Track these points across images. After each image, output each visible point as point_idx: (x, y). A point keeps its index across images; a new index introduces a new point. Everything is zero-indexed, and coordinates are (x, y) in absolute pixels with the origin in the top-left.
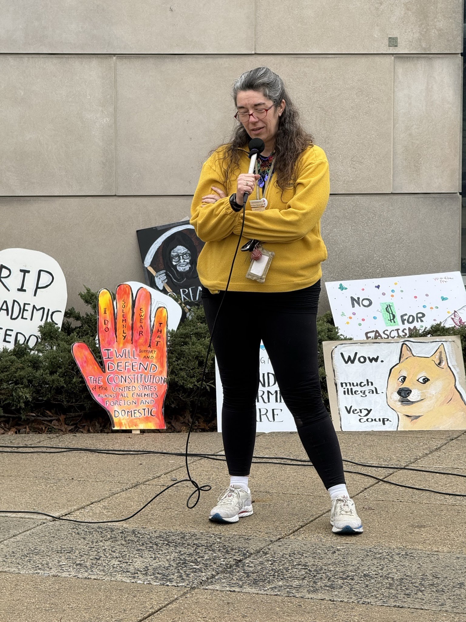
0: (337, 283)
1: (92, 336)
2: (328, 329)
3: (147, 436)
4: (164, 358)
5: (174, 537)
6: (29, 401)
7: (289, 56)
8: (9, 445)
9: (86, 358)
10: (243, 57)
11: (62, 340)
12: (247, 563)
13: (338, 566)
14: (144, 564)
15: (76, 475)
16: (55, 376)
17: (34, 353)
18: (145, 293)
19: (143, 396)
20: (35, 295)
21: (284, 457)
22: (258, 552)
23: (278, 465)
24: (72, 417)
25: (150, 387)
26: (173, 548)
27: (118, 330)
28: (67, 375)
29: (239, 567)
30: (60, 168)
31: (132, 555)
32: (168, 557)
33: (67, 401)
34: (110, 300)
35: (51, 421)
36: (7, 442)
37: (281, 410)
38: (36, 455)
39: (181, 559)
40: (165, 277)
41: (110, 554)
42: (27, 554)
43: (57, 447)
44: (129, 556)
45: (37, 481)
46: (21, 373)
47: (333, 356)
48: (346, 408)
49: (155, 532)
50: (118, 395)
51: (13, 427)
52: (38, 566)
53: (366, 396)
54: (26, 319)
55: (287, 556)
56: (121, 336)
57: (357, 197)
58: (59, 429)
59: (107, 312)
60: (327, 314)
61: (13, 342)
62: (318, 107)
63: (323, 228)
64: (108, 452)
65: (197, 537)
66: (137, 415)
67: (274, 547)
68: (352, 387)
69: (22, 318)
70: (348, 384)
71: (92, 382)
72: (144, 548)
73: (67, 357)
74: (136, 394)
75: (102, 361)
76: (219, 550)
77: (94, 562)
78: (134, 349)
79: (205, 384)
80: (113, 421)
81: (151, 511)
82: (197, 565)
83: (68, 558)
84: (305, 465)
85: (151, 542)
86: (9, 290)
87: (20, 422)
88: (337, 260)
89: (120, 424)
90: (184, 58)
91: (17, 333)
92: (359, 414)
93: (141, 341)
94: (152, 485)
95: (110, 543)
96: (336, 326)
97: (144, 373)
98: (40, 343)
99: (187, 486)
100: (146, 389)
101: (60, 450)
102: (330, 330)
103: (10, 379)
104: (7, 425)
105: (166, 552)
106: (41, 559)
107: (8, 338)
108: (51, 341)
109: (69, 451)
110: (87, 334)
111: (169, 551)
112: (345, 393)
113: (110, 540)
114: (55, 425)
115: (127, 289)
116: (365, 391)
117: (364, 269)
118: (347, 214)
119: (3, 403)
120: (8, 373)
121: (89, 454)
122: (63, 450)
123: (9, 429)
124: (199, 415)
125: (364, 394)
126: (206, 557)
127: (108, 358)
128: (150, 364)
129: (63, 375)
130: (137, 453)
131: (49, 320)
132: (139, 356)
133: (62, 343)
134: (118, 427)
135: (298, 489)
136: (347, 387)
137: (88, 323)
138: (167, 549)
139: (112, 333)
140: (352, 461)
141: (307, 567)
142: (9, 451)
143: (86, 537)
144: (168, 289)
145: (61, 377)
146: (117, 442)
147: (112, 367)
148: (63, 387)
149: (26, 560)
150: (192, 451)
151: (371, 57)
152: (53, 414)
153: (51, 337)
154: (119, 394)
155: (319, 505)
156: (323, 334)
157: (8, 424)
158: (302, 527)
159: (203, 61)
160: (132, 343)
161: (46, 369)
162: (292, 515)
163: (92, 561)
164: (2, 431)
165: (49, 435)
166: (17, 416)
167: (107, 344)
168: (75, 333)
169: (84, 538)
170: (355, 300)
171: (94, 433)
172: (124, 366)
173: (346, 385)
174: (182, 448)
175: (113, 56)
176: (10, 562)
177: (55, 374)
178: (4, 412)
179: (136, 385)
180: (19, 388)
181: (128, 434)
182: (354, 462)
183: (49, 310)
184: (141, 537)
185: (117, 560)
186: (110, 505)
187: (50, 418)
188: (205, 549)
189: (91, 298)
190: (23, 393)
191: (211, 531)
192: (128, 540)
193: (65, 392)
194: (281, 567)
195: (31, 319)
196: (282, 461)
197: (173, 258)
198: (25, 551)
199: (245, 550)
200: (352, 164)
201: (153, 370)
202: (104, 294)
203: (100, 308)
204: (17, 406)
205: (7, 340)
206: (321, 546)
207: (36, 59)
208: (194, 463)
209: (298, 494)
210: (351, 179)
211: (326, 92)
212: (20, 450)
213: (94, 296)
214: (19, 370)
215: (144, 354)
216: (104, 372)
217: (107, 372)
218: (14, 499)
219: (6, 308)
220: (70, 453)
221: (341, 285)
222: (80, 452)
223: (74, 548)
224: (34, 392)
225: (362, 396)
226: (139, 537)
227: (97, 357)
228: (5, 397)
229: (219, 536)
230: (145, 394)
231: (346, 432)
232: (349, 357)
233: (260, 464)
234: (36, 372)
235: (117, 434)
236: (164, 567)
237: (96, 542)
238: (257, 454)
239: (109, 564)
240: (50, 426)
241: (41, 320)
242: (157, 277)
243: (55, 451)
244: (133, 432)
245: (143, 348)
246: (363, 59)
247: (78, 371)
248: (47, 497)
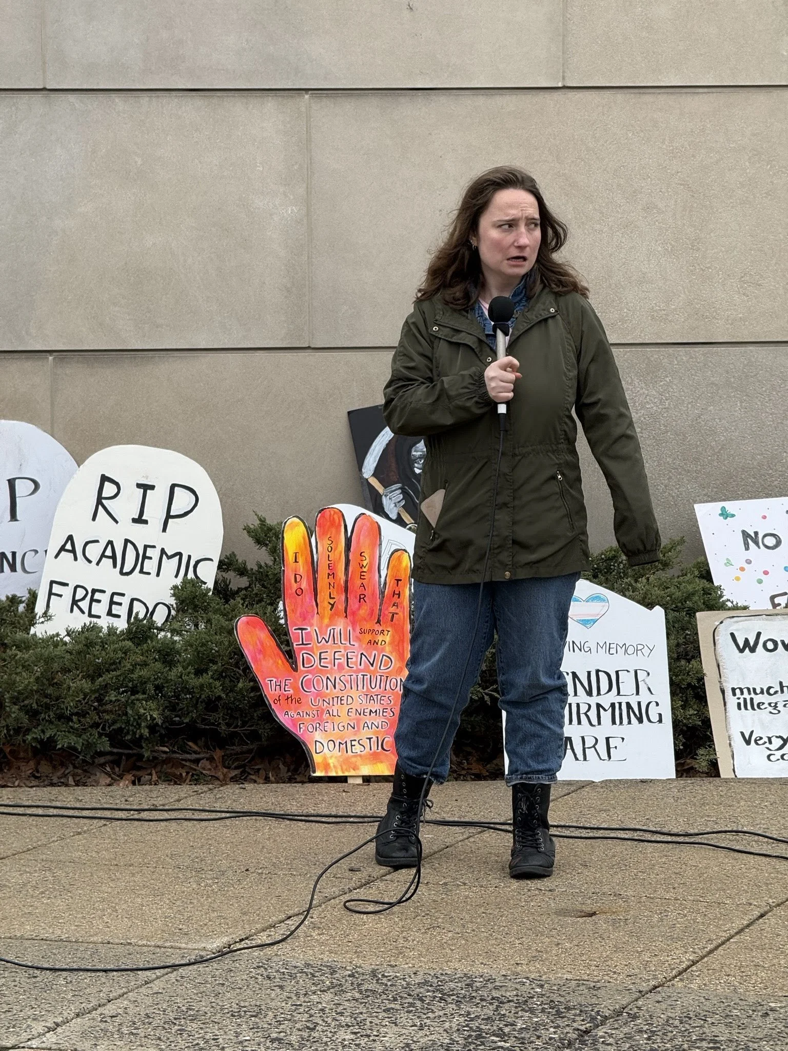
0: (717, 506)
1: (271, 604)
2: (703, 590)
3: (376, 789)
4: (405, 645)
5: (452, 985)
6: (157, 724)
7: (626, 91)
8: (122, 806)
9: (262, 643)
10: (541, 94)
11: (216, 611)
12: (601, 1037)
13: (779, 1043)
14: (401, 1038)
15: (252, 863)
16: (205, 679)
17: (165, 636)
18: (368, 524)
19: (368, 714)
20: (164, 530)
21: (637, 827)
22: (619, 1013)
23: (629, 842)
24: (237, 754)
25: (379, 697)
26: (454, 1006)
27: (320, 592)
28: (226, 676)
29: (586, 1045)
30: (208, 297)
31: (377, 1021)
32: (447, 1025)
33: (226, 723)
34: (304, 538)
35: (197, 761)
36: (118, 801)
37: (623, 739)
38: (174, 824)
39: (471, 1028)
40: (401, 496)
41: (334, 1019)
42: (175, 1019)
43: (212, 809)
44: (371, 1022)
45: (180, 875)
46: (142, 673)
47: (716, 638)
48: (742, 734)
49: (415, 973)
50: (320, 712)
51: (128, 772)
52: (198, 1044)
53: (779, 712)
54: (149, 574)
55: (677, 1023)
56: (326, 604)
57: (751, 348)
58: (212, 776)
59: (300, 560)
60: (698, 563)
61: (124, 616)
62: (679, 184)
63: (690, 406)
64: (307, 818)
65: (497, 984)
66: (358, 749)
67: (647, 1004)
68: (753, 695)
69: (141, 571)
70: (745, 691)
71: (273, 688)
72: (398, 1007)
73: (227, 643)
74: (354, 711)
75: (290, 650)
76: (543, 1011)
77: (305, 1034)
78: (350, 628)
79: (481, 691)
80: (312, 760)
81: (402, 932)
82: (505, 1041)
83: (255, 1028)
84: (679, 843)
85: (409, 995)
86: (117, 522)
87: (139, 764)
88: (716, 464)
89: (327, 766)
90: (433, 95)
91: (132, 600)
92: (767, 745)
93: (363, 612)
94: (398, 881)
95: (331, 996)
96: (716, 584)
97: (369, 671)
98: (174, 618)
99: (465, 884)
100: (372, 701)
101: (219, 815)
102: (706, 592)
103: (122, 684)
104: (117, 769)
105: (441, 1013)
106: (201, 1028)
107: (115, 610)
108: (196, 614)
109: (235, 817)
110: (261, 601)
111: (447, 1011)
112: (739, 708)
113: (332, 990)
114: (204, 769)
115: (336, 517)
116: (776, 703)
117: (764, 480)
118: (732, 380)
119: (109, 728)
120: (118, 673)
121: (272, 822)
122: (224, 815)
123: (121, 777)
124: (469, 749)
125: (775, 709)
126: (520, 1024)
127: (303, 644)
128: (379, 656)
129: (220, 676)
130: (361, 820)
131: (191, 575)
132: (359, 639)
133: (216, 617)
134: (322, 771)
135: (674, 888)
136: (745, 696)
137: (260, 580)
138: (443, 1009)
139: (308, 597)
140: (767, 834)
141: (718, 1045)
142: (124, 817)
143: (285, 983)
144: (407, 518)
145: (215, 680)
146: (323, 800)
147: (309, 661)
148: (219, 698)
149: (173, 1031)
150: (464, 817)
151: (776, 93)
152: (199, 747)
153: (196, 606)
154: (323, 711)
155: (719, 919)
156: (696, 598)
157: (119, 766)
158: (694, 963)
159: (468, 101)
160: (346, 617)
161: (188, 665)
162: (672, 940)
163: (300, 1033)
164: (108, 780)
165: (195, 788)
166: (135, 751)
167: (300, 619)
168: (238, 599)
169: (281, 987)
170: (749, 536)
171: (278, 782)
172: (331, 660)
173: (742, 693)
174: (445, 810)
175: (304, 92)
176: (143, 1035)
177: (205, 675)
178: (112, 746)
179: (353, 693)
180: (138, 700)
181: (340, 785)
182: (770, 835)
183: (189, 557)
184: (389, 983)
185: (349, 1031)
186: (323, 920)
187: (194, 756)
188: (516, 1007)
189: (266, 536)
190: (145, 710)
191: (522, 971)
192: (366, 990)
193: (223, 707)
194: (668, 1045)
195: (158, 575)
196: (636, 835)
197: (415, 461)
198: (171, 1014)
199: (592, 1010)
200: (742, 287)
201: (384, 666)
202: (293, 526)
203: (287, 553)
204: (134, 733)
205: (114, 612)
206: (737, 1001)
207: (165, 99)
208: (472, 840)
209: (676, 899)
210: (741, 315)
211: (693, 156)
212: (144, 815)
213: (273, 531)
214: (138, 667)
215: (368, 637)
216: (296, 670)
217: (302, 671)
218: (141, 909)
219: (111, 555)
220: (237, 822)
221: (723, 508)
222: (256, 820)
223: (263, 1007)
224: (166, 707)
225: (771, 713)
226: (386, 985)
227: (282, 643)
228: (113, 716)
229: (539, 983)
230: (371, 711)
231: (743, 779)
232: (747, 641)
233: (594, 840)
234: (170, 670)
235: (320, 784)
236: (441, 1046)
237: (305, 995)
238: (586, 821)
239: (334, 1038)
240: (195, 770)
241: (176, 576)
242: (386, 496)
243: (209, 817)
244: (350, 781)
245: (367, 626)
246: (761, 97)
247: (247, 668)
248: (202, 905)
